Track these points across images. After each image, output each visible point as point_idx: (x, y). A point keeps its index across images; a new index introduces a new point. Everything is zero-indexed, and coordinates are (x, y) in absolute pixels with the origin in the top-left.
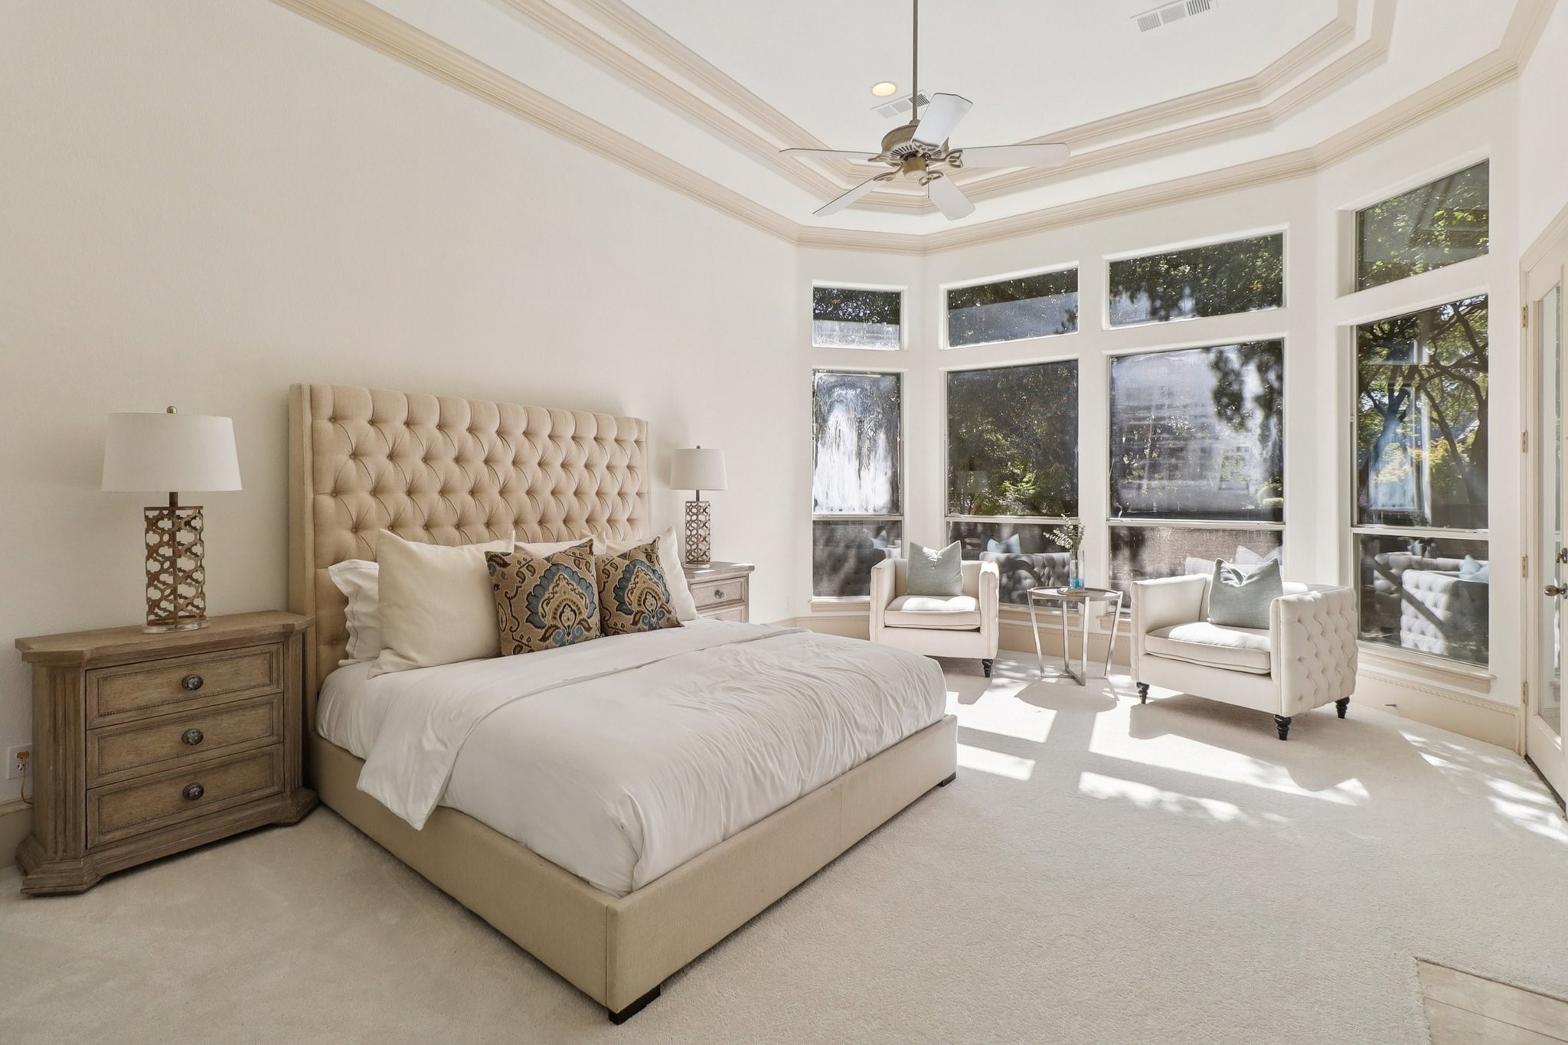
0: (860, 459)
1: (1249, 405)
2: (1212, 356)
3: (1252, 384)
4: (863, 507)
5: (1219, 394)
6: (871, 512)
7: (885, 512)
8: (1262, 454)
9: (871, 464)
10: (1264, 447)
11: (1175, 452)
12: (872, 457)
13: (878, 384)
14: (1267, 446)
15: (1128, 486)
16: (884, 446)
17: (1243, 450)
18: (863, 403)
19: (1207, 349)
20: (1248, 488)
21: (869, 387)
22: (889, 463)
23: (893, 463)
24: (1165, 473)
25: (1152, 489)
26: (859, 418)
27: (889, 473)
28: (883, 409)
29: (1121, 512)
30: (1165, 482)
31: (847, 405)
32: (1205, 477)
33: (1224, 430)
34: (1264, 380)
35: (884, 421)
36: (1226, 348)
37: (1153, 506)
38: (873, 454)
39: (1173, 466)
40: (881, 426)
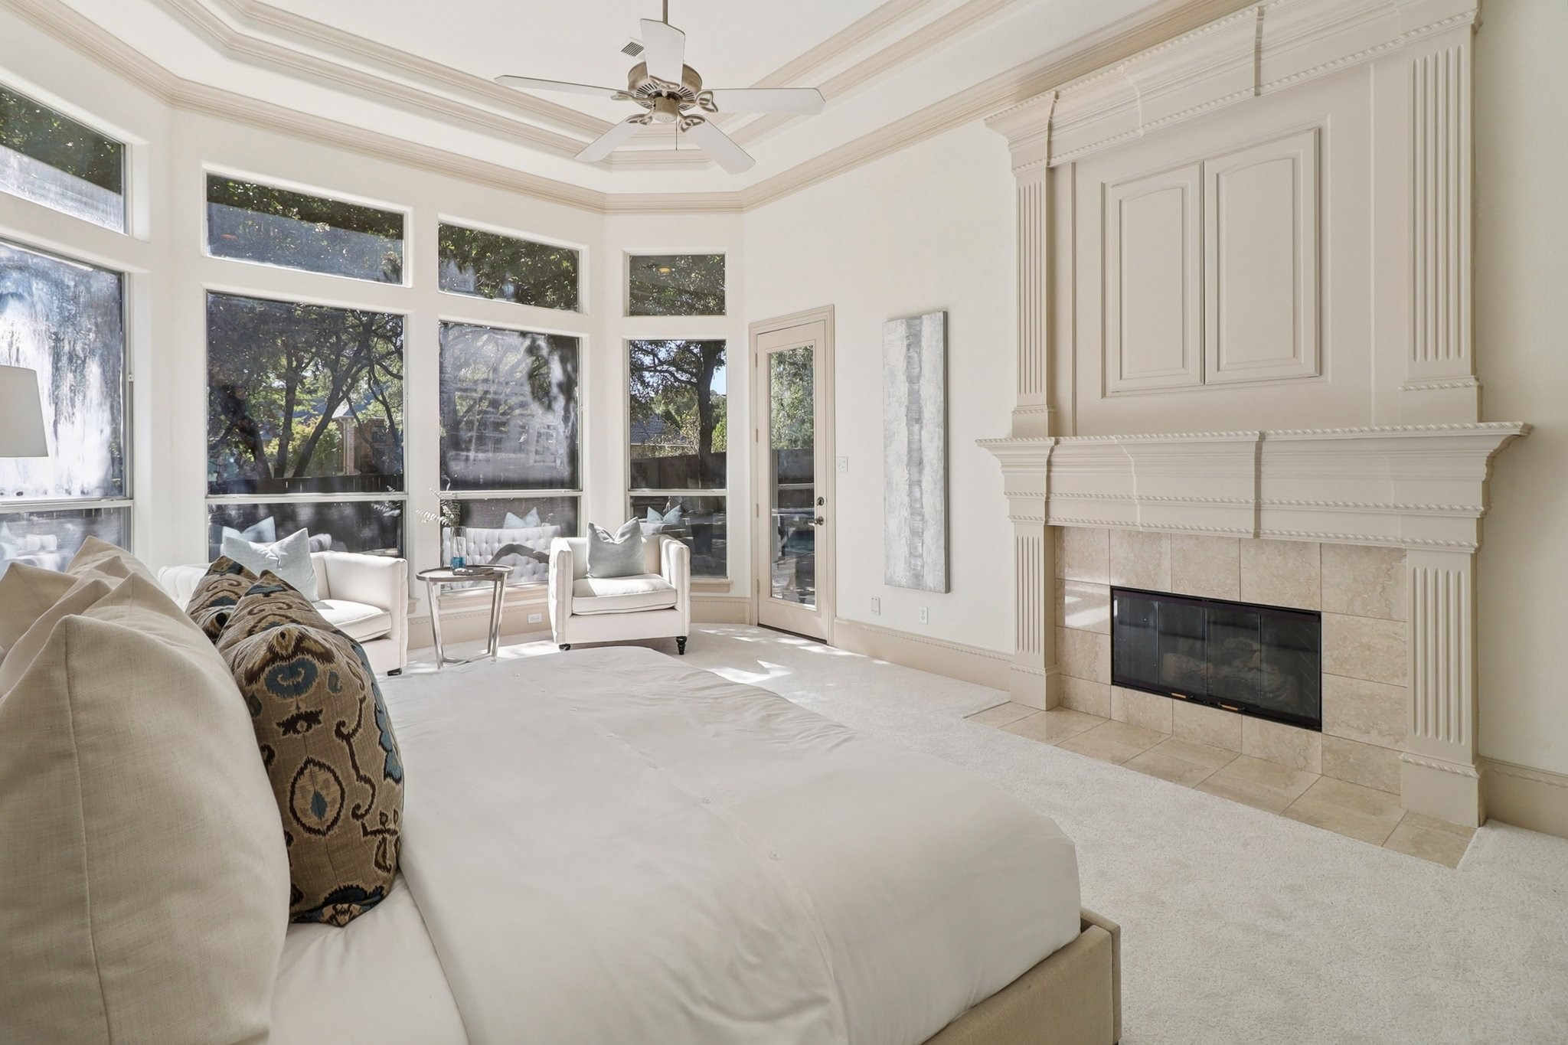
0: (56, 404)
1: (555, 390)
2: (528, 342)
3: (556, 372)
4: (61, 487)
5: (532, 375)
6: (76, 495)
7: (97, 494)
8: (565, 432)
9: (77, 414)
10: (566, 426)
11: (497, 426)
12: (78, 403)
13: (88, 282)
14: (568, 426)
15: (456, 458)
16: (98, 385)
17: (552, 427)
18: (61, 308)
19: (523, 334)
20: (555, 461)
21: (72, 284)
22: (107, 415)
23: (112, 414)
24: (490, 445)
25: (478, 461)
26: (55, 334)
27: (108, 430)
28: (96, 324)
29: (449, 484)
30: (490, 455)
31: (33, 305)
32: (523, 451)
33: (536, 408)
34: (565, 370)
35: (98, 344)
36: (540, 336)
37: (480, 479)
38: (81, 398)
39: (497, 440)
40: (92, 352)
